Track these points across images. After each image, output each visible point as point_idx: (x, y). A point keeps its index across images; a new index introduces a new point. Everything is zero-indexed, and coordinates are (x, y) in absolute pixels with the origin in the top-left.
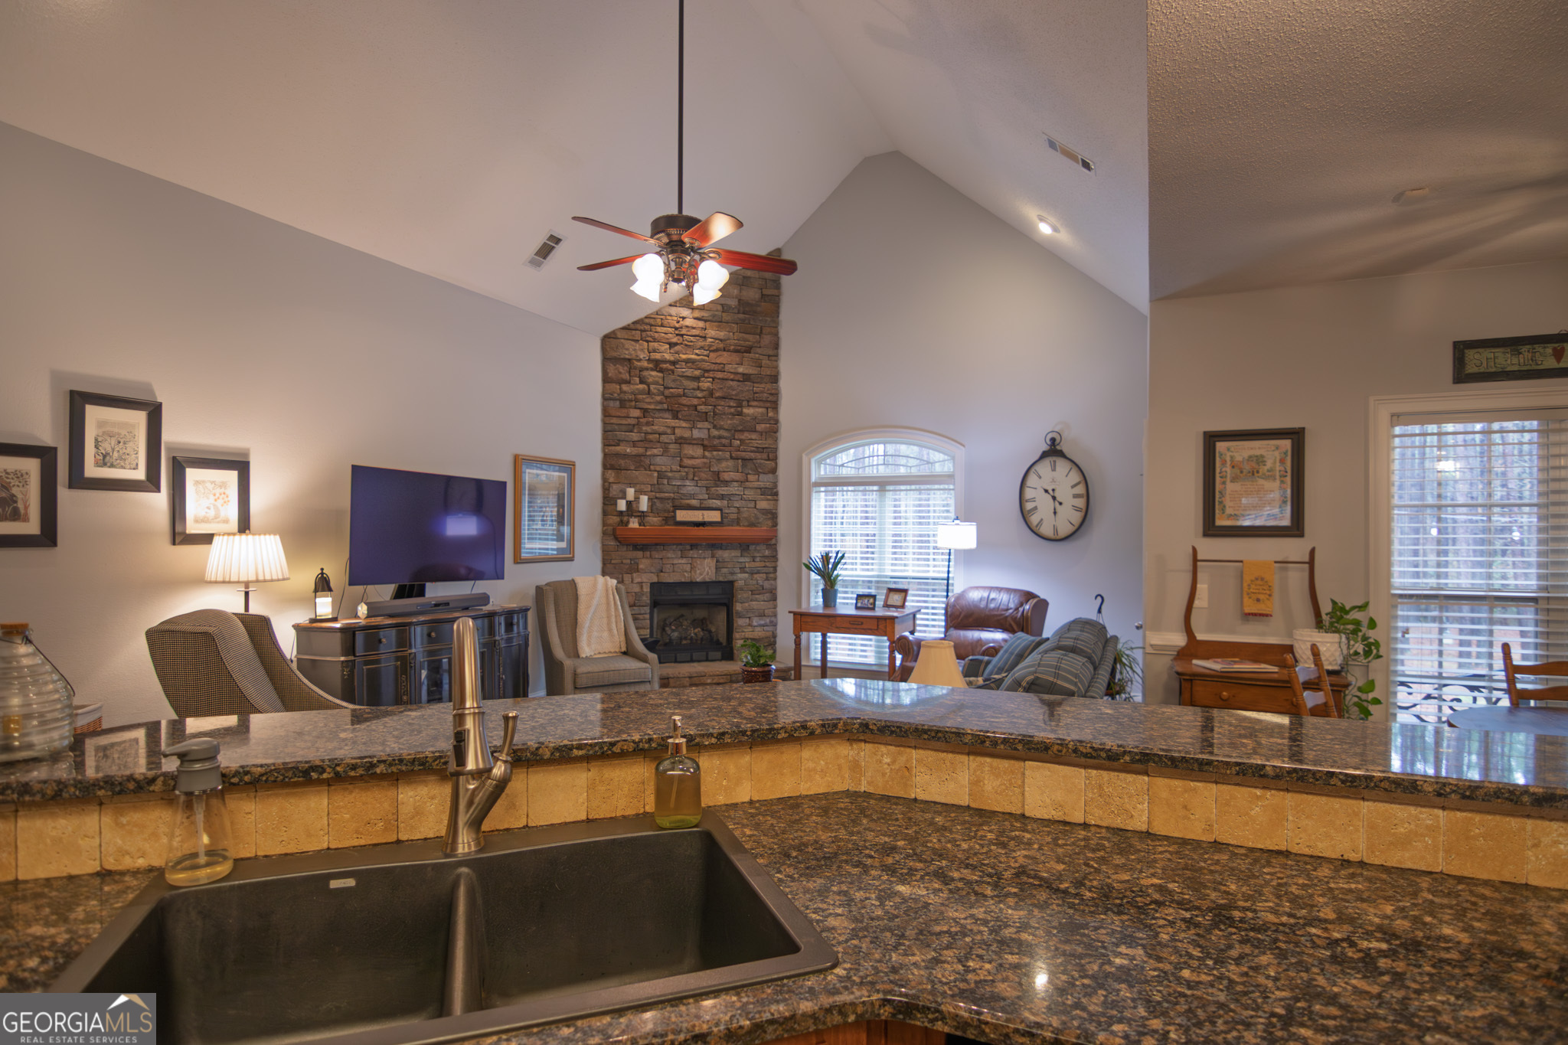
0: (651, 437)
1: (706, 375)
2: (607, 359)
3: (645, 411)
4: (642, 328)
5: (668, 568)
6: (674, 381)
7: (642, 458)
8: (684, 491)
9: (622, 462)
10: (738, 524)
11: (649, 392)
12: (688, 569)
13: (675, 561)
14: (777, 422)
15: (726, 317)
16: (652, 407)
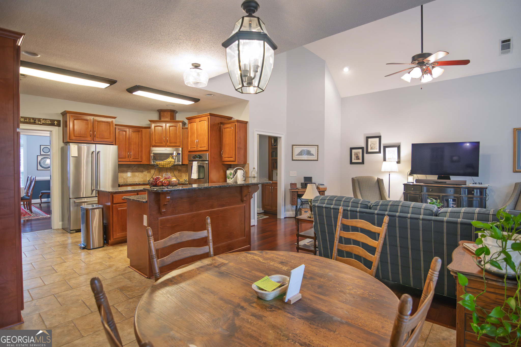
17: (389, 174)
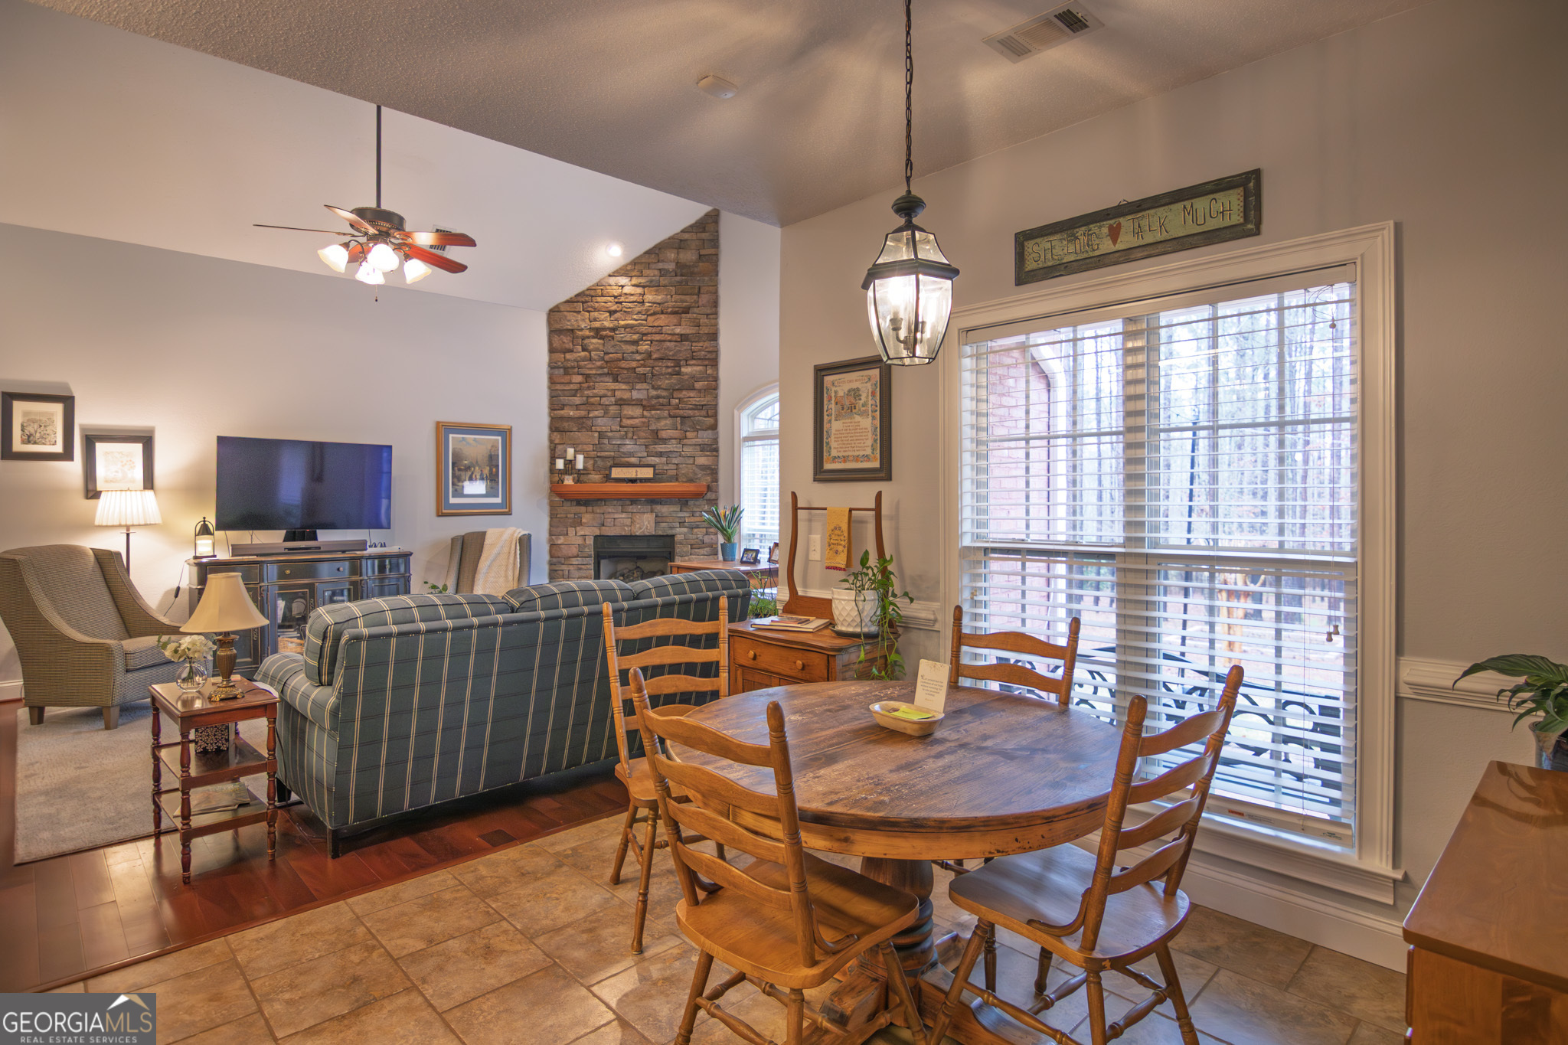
0: (592, 400)
1: (644, 338)
2: (553, 332)
3: (587, 377)
4: (583, 300)
5: (609, 522)
6: (613, 346)
7: (584, 420)
8: (624, 449)
9: (566, 425)
10: (677, 480)
11: (590, 359)
12: (628, 522)
13: (616, 516)
14: (716, 379)
15: (663, 281)
16: (594, 372)
17: (128, 535)
